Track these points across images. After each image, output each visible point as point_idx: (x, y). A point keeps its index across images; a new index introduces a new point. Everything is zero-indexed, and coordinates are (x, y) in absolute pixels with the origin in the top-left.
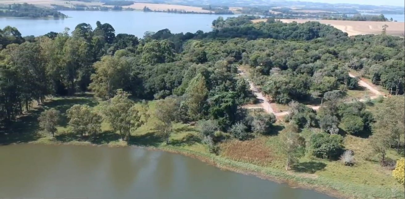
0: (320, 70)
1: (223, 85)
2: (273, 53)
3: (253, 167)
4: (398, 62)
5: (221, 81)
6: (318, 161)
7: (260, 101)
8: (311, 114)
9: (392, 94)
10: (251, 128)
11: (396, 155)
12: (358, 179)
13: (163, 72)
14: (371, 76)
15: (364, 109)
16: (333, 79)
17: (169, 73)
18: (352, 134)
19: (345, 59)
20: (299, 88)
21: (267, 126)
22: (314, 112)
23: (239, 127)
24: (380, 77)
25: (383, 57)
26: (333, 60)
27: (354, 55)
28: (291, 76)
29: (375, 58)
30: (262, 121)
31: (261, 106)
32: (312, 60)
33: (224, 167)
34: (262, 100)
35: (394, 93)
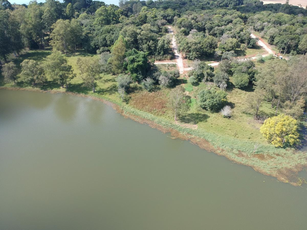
0: (228, 32)
1: (147, 45)
2: (196, 17)
3: (150, 116)
4: (290, 27)
5: (146, 41)
6: (203, 112)
7: (176, 57)
8: (209, 71)
9: (281, 53)
10: (158, 82)
11: (270, 108)
12: (230, 131)
13: (106, 32)
14: (268, 37)
15: (253, 67)
16: (235, 40)
17: (111, 32)
18: (239, 88)
19: (252, 23)
20: (206, 48)
21: (171, 81)
22: (212, 69)
23: (149, 81)
24: (274, 38)
25: (280, 22)
26: (241, 24)
27: (259, 19)
28: (202, 37)
29: (274, 23)
30: (166, 77)
31: (175, 62)
32: (226, 23)
33: (128, 115)
34: (178, 57)
35: (282, 52)
